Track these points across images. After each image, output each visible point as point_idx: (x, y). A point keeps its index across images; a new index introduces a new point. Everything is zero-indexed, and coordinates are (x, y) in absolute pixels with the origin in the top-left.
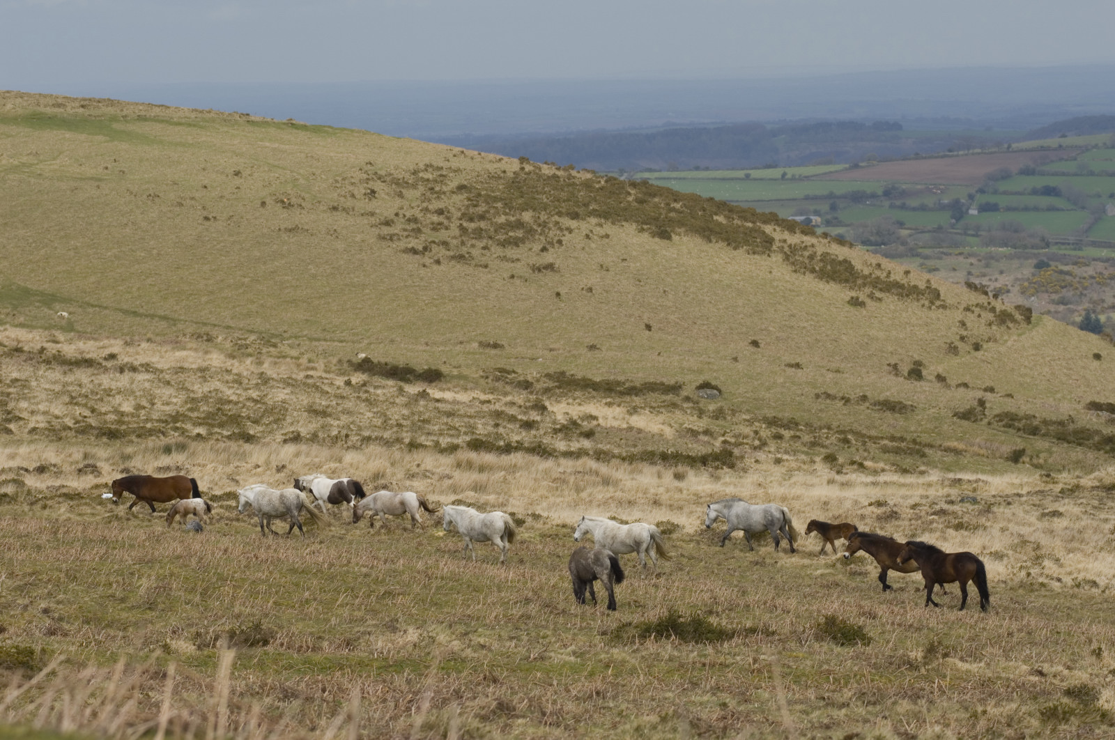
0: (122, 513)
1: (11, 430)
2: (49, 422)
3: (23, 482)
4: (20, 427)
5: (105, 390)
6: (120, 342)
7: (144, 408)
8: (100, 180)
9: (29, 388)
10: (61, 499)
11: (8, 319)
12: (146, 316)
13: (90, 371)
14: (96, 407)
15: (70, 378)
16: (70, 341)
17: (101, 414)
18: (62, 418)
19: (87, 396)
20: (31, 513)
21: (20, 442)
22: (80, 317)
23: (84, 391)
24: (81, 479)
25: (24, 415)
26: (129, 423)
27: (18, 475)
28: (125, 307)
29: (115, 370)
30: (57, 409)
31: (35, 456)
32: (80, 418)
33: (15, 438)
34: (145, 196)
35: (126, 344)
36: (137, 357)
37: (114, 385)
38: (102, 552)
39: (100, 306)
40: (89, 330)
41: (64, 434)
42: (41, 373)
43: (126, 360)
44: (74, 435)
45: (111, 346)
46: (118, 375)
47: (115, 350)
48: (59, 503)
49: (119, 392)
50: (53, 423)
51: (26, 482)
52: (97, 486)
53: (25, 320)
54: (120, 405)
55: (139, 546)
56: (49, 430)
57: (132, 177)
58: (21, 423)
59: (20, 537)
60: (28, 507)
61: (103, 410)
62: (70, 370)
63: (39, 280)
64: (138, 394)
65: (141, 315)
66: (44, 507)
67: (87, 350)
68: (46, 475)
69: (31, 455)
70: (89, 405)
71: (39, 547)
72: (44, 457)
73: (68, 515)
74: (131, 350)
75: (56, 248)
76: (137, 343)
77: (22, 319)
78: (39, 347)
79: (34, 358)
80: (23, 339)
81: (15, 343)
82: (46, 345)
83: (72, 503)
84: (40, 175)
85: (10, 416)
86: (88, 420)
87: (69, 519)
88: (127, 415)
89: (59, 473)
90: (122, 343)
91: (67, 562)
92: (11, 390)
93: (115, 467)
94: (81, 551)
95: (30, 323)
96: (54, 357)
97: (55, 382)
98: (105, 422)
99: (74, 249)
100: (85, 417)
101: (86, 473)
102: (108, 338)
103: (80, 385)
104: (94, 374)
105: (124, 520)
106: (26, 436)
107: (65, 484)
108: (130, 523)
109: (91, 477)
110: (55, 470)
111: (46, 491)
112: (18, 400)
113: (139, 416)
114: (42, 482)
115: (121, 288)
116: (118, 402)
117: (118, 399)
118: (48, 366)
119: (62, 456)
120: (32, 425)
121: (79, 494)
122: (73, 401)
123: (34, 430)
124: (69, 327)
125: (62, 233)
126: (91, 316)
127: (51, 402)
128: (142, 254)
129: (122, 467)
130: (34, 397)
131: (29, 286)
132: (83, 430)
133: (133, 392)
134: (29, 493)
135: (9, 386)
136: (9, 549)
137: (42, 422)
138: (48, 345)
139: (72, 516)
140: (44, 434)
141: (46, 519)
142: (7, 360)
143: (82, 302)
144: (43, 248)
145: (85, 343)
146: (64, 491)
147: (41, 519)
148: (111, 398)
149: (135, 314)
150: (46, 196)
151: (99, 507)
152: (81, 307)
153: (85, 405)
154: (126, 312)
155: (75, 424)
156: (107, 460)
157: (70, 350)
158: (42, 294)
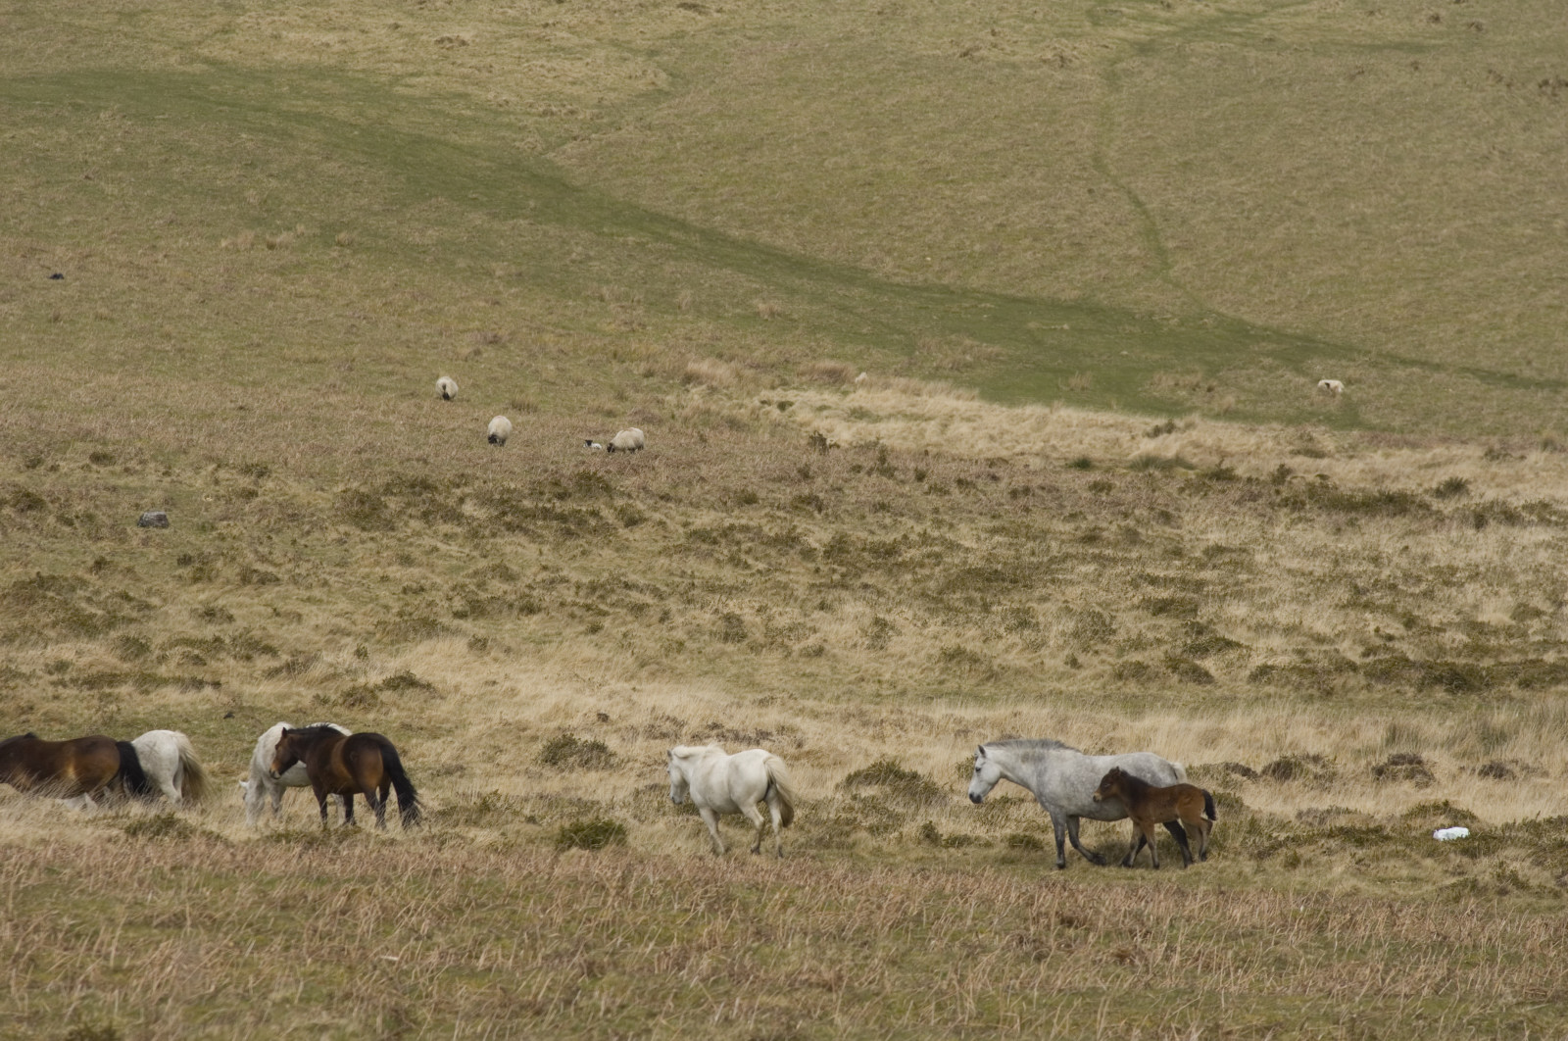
0: (1487, 878)
1: (1207, 674)
2: (1300, 652)
3: (1238, 801)
4: (1230, 665)
5: (1438, 571)
6: (1475, 451)
7: (1538, 613)
8: (1420, 49)
9: (1250, 569)
10: (1333, 843)
11: (1196, 400)
12: (1540, 385)
13: (1400, 524)
14: (1416, 613)
15: (1351, 543)
16: (1351, 452)
17: (1430, 630)
18: (1332, 642)
19: (1393, 587)
20: (1259, 878)
21: (1226, 704)
22: (1374, 392)
23: (1386, 573)
24: (1383, 792)
25: (1239, 635)
26: (1500, 651)
27: (1226, 784)
28: (1485, 364)
29: (1464, 520)
30: (1321, 619)
31: (1266, 736)
32: (1378, 642)
33: (1218, 693)
34: (1532, 86)
35: (1491, 455)
36: (1520, 487)
37: (1460, 558)
38: (1439, 973)
39: (1423, 364)
40: (1397, 423)
41: (1338, 681)
42: (1278, 531)
43: (1491, 494)
44: (1363, 682)
45: (1450, 461)
46: (1470, 532)
47: (1463, 471)
48: (1329, 852)
49: (1474, 576)
50: (1311, 655)
51: (1247, 801)
52: (1422, 810)
53: (1238, 401)
54: (1475, 607)
55: (1531, 958)
56: (1300, 671)
57: (1499, 38)
58: (1232, 655)
59: (1233, 937)
60: (1252, 863)
61: (1435, 620)
62: (1352, 523)
63: (1272, 302)
64: (1521, 578)
65: (1527, 384)
66: (1293, 863)
67: (1393, 473)
68: (1295, 785)
69: (1258, 735)
70: (1400, 610)
71: (1281, 962)
72: (1289, 739)
73: (1353, 882)
74: (1501, 470)
75: (1312, 220)
76: (1519, 453)
77: (1230, 400)
78: (1273, 466)
79: (1260, 495)
80: (1233, 449)
81: (1216, 459)
82: (1293, 462)
83: (1360, 853)
84: (1271, 40)
85: (1204, 639)
86: (1397, 645)
87: (1356, 891)
88: (1496, 632)
89: (1327, 779)
90: (1479, 452)
91: (1351, 1000)
92: (1207, 574)
93: (1464, 763)
94: (1386, 972)
95: (1249, 408)
96: (1312, 491)
97: (1315, 554)
98: (1441, 650)
99: (1355, 222)
100: (1390, 638)
101: (1394, 778)
102: (1444, 440)
103: (1375, 560)
104: (1410, 533)
105: (1491, 894)
106: (1244, 688)
107: (1343, 806)
108: (1509, 901)
109: (1407, 786)
110: (1318, 770)
111: (1296, 823)
112: (1222, 599)
113: (1524, 635)
114: (1285, 801)
115: (1474, 317)
116: (1470, 599)
117: (1472, 592)
118: (1295, 515)
119: (1335, 736)
120: (1257, 661)
121: (1378, 830)
122: (1359, 600)
123: (1263, 673)
124: (1347, 417)
125: (1327, 185)
126: (1400, 388)
127: (1307, 603)
128: (1529, 231)
129: (1485, 761)
130: (1263, 591)
131: (1246, 317)
132: (1387, 670)
133: (1507, 575)
134: (1254, 827)
135: (1202, 566)
136: (1207, 968)
137: (1285, 652)
138: (1300, 463)
139: (1362, 885)
140: (1288, 682)
141: (1298, 893)
142: (1196, 500)
143: (1379, 355)
144: (1281, 220)
145: (1387, 456)
146: (1342, 822)
147: (1285, 892)
148: (1453, 591)
149: (1512, 380)
150: (1285, 93)
151: (1428, 862)
152: (1374, 365)
153: (1390, 609)
154: (1488, 376)
155: (1366, 654)
156: (1449, 743)
157: (1349, 473)
158: (1279, 335)
